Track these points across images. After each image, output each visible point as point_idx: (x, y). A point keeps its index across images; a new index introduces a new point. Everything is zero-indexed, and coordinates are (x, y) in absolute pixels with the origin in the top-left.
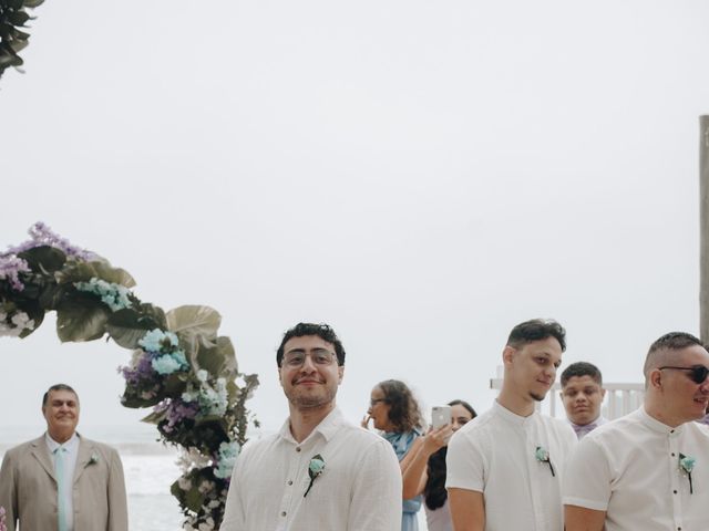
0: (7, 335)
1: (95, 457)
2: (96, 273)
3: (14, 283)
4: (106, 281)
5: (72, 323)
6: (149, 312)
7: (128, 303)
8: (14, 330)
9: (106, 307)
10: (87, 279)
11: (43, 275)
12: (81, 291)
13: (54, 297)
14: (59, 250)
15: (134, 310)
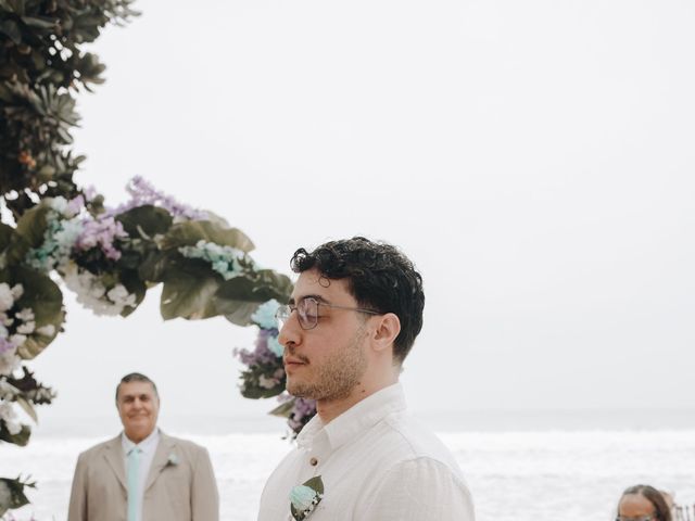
1: (173, 458)
2: (204, 235)
3: (107, 251)
4: (217, 244)
5: (178, 297)
6: (268, 280)
7: (238, 271)
8: (112, 307)
9: (218, 276)
10: (193, 243)
11: (144, 240)
12: (188, 258)
13: (157, 267)
14: (164, 210)
15: (248, 277)
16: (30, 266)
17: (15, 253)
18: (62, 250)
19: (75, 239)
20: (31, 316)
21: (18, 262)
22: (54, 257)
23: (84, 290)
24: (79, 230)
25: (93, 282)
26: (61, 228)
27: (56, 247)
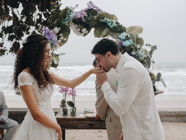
0: (80, 35)
2: (106, 16)
3: (82, 19)
5: (98, 31)
6: (122, 27)
7: (115, 25)
8: (82, 34)
9: (108, 27)
10: (103, 18)
11: (91, 17)
12: (101, 22)
13: (94, 24)
14: (96, 10)
15: (117, 26)
16: (62, 23)
17: (59, 20)
18: (71, 19)
19: (74, 16)
20: (63, 35)
21: (59, 22)
22: (68, 21)
23: (75, 29)
24: (76, 14)
25: (77, 27)
26: (71, 14)
27: (69, 18)
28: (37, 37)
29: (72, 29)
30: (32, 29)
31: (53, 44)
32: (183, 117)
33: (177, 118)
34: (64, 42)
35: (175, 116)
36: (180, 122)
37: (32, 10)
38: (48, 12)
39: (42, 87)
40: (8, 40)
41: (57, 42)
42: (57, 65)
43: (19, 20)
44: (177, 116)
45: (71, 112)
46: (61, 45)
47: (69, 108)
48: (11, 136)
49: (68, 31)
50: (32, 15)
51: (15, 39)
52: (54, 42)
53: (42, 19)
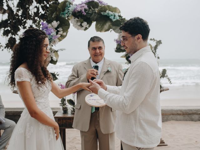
0: (80, 30)
2: (108, 9)
3: (83, 12)
4: (111, 11)
5: (100, 25)
7: (118, 18)
8: (82, 28)
9: (111, 20)
10: (105, 11)
11: (92, 10)
12: (103, 15)
13: (95, 17)
14: (97, 2)
15: (120, 20)
16: (61, 16)
17: (58, 13)
18: (70, 12)
19: (74, 9)
20: (62, 30)
21: (58, 15)
22: (68, 14)
23: (75, 23)
24: (75, 7)
25: (78, 21)
26: (70, 7)
27: (69, 11)
28: (34, 32)
29: (72, 23)
30: (29, 23)
31: (52, 39)
32: (190, 116)
33: (184, 116)
34: (63, 37)
35: (182, 114)
36: (186, 120)
37: (28, 2)
38: (46, 5)
39: (40, 84)
40: (2, 35)
41: (56, 37)
42: (57, 61)
43: (15, 13)
44: (183, 114)
45: (71, 110)
46: (60, 40)
47: (69, 107)
48: (8, 137)
49: (67, 25)
50: (28, 8)
51: (10, 34)
52: (53, 37)
53: (39, 12)
